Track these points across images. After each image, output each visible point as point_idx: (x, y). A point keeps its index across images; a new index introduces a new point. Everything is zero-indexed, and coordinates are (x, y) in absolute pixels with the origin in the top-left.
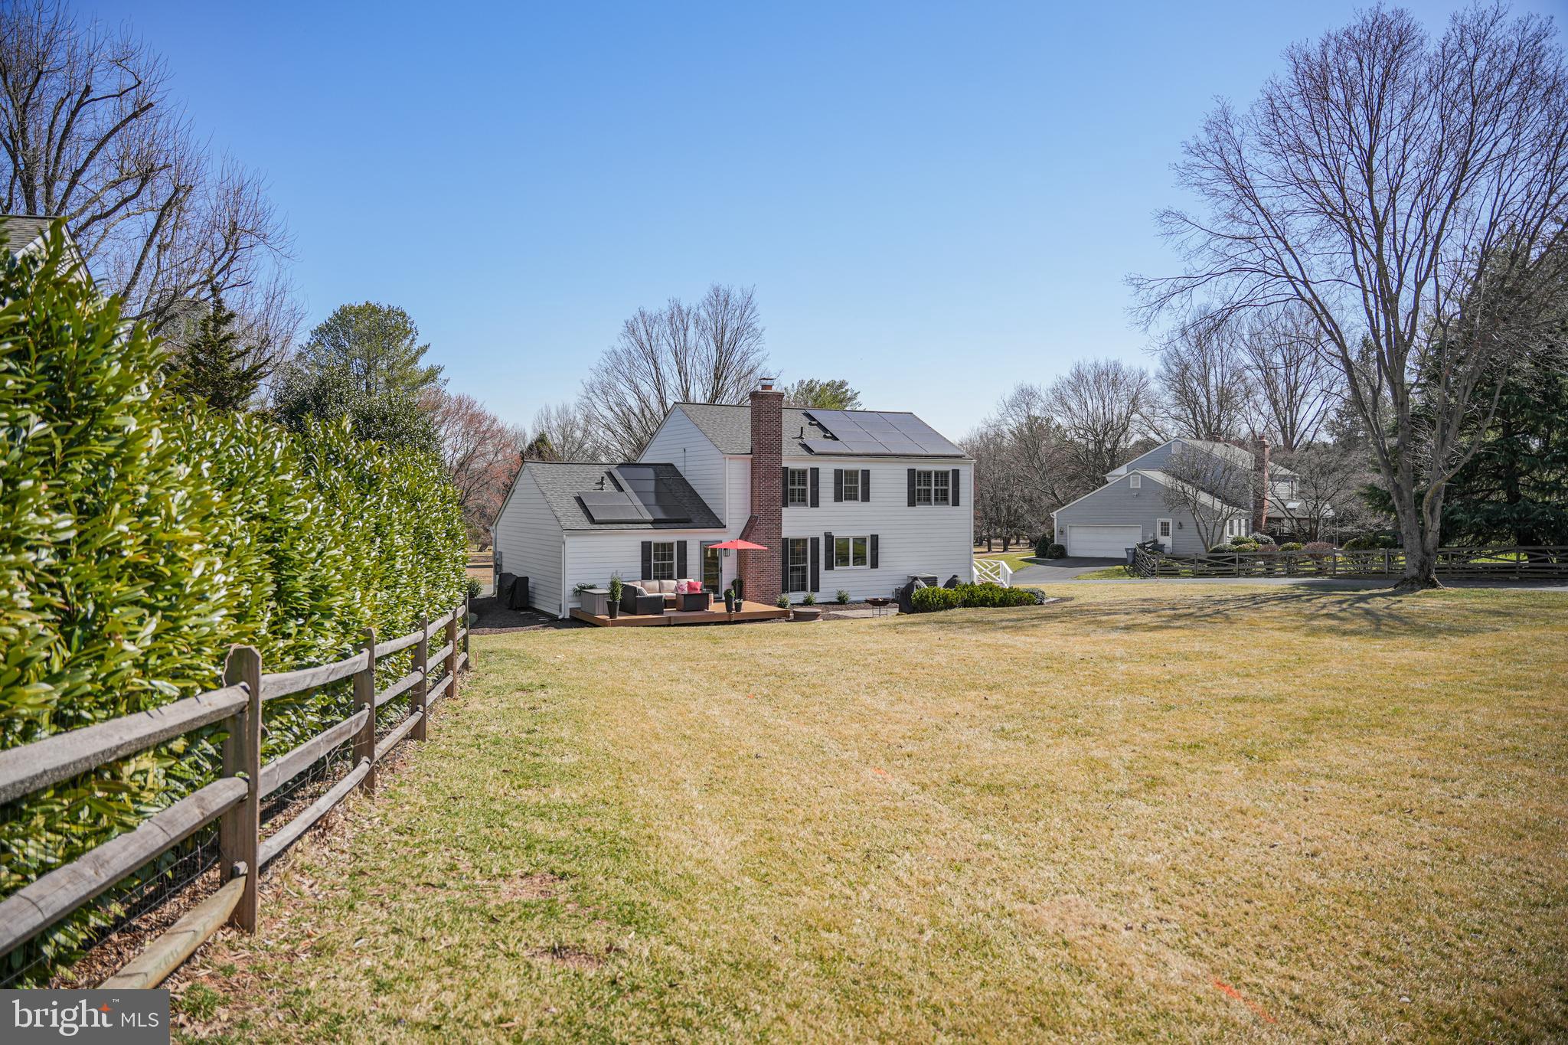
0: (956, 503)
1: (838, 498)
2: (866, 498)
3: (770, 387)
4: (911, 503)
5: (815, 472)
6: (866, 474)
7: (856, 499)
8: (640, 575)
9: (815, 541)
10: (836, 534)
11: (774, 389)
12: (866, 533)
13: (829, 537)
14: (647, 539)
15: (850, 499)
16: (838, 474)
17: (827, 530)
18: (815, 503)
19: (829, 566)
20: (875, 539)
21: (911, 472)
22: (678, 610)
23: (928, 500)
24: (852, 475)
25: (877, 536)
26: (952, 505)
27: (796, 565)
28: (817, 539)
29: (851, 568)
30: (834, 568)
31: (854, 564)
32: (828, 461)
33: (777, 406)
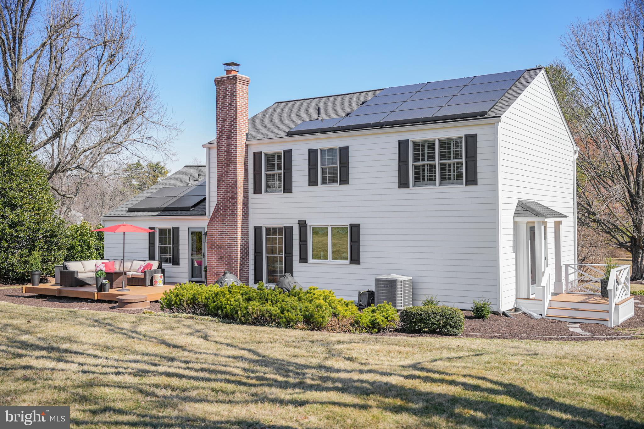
0: (472, 180)
1: (313, 182)
2: (345, 180)
3: (232, 71)
4: (403, 183)
5: (288, 154)
6: (344, 152)
7: (334, 182)
9: (288, 229)
10: (311, 223)
12: (346, 223)
13: (303, 226)
14: (153, 225)
15: (330, 182)
16: (312, 154)
17: (301, 217)
18: (288, 189)
19: (303, 259)
20: (355, 228)
21: (403, 145)
24: (330, 154)
25: (358, 226)
26: (466, 185)
27: (272, 255)
28: (291, 228)
29: (330, 263)
30: (309, 261)
31: (334, 258)
32: (299, 140)
33: (232, 90)
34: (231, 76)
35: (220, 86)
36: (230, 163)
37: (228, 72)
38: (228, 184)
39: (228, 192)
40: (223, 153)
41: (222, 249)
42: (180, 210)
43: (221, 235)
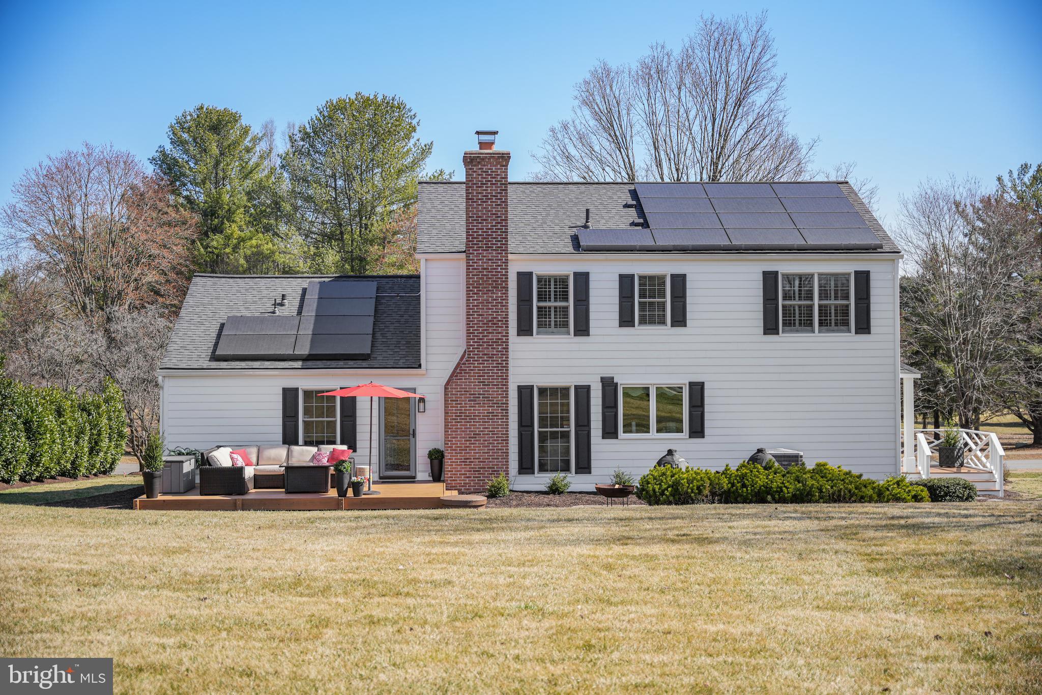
0: (864, 327)
1: (626, 320)
2: (680, 320)
3: (490, 144)
4: (770, 328)
5: (582, 279)
6: (679, 281)
7: (662, 322)
8: (280, 437)
9: (583, 392)
10: (624, 380)
11: (496, 148)
12: (682, 379)
13: (609, 385)
14: (291, 383)
15: (652, 322)
16: (626, 281)
17: (607, 373)
18: (583, 329)
19: (610, 432)
20: (697, 390)
21: (770, 278)
22: (287, 492)
23: (807, 324)
24: (652, 284)
25: (701, 385)
26: (856, 333)
27: (549, 429)
28: (587, 388)
29: (653, 437)
30: (619, 437)
31: (659, 431)
32: (606, 260)
33: (498, 175)
34: (491, 154)
35: (475, 166)
36: (495, 287)
37: (482, 145)
38: (490, 321)
39: (489, 333)
40: (480, 272)
41: (477, 422)
42: (345, 360)
43: (475, 401)
